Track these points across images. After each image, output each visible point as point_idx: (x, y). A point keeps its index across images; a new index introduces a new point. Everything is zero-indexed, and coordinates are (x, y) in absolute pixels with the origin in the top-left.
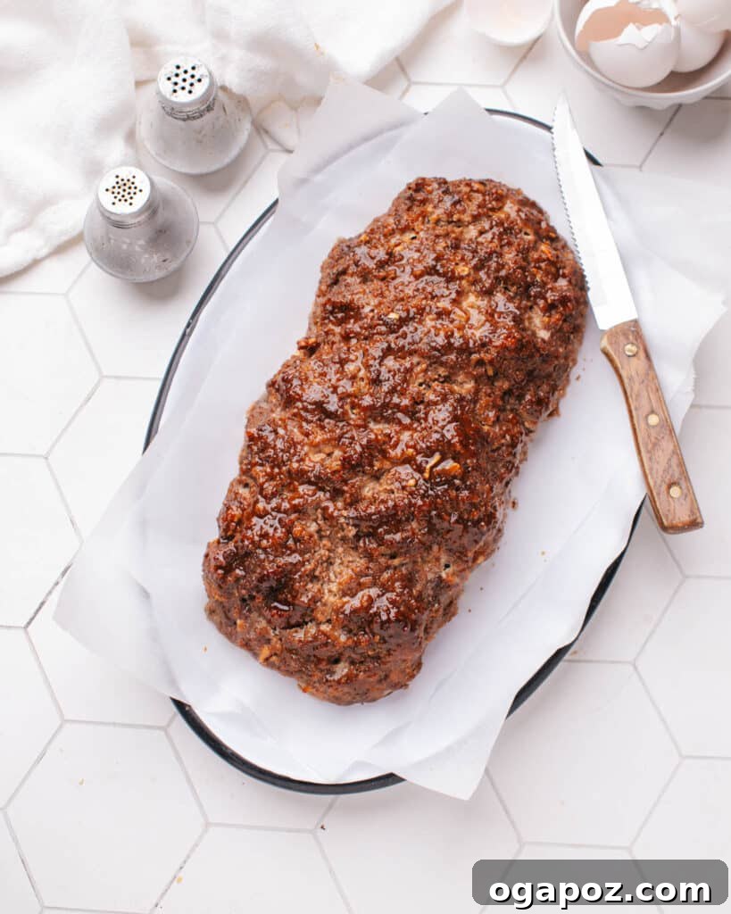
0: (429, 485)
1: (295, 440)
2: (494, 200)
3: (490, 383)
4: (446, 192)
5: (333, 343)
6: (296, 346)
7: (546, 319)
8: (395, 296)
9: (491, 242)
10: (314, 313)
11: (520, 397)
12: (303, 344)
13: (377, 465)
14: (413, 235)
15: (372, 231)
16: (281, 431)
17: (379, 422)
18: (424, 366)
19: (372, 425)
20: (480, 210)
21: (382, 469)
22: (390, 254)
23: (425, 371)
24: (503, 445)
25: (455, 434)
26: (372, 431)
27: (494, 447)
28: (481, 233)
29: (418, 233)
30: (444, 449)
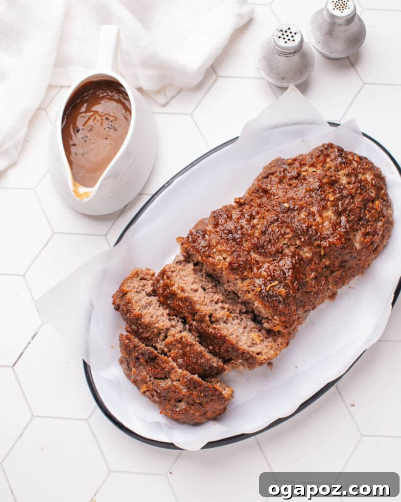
0: (266, 294)
1: (211, 244)
2: (362, 169)
3: (320, 258)
4: (340, 155)
5: (252, 206)
6: (234, 200)
7: (362, 239)
8: (292, 196)
9: (352, 189)
10: (250, 188)
11: (332, 272)
12: (237, 200)
13: (246, 273)
14: (314, 170)
15: (295, 160)
16: (207, 237)
17: (256, 253)
18: (290, 236)
19: (252, 253)
20: (353, 171)
21: (247, 276)
22: (299, 175)
23: (290, 239)
24: (312, 291)
25: (290, 275)
26: (251, 256)
27: (308, 291)
28: (349, 183)
29: (317, 170)
30: (282, 280)
